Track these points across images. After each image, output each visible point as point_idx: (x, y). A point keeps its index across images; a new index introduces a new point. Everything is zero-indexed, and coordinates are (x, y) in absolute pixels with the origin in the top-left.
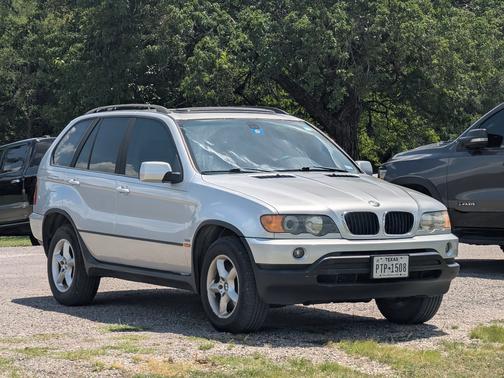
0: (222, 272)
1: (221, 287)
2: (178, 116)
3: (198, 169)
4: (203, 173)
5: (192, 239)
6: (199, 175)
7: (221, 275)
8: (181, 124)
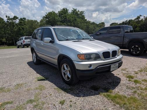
0: (66, 68)
1: (65, 72)
2: (53, 27)
3: (58, 40)
4: (59, 41)
5: (57, 58)
6: (58, 41)
7: (65, 69)
8: (54, 29)
